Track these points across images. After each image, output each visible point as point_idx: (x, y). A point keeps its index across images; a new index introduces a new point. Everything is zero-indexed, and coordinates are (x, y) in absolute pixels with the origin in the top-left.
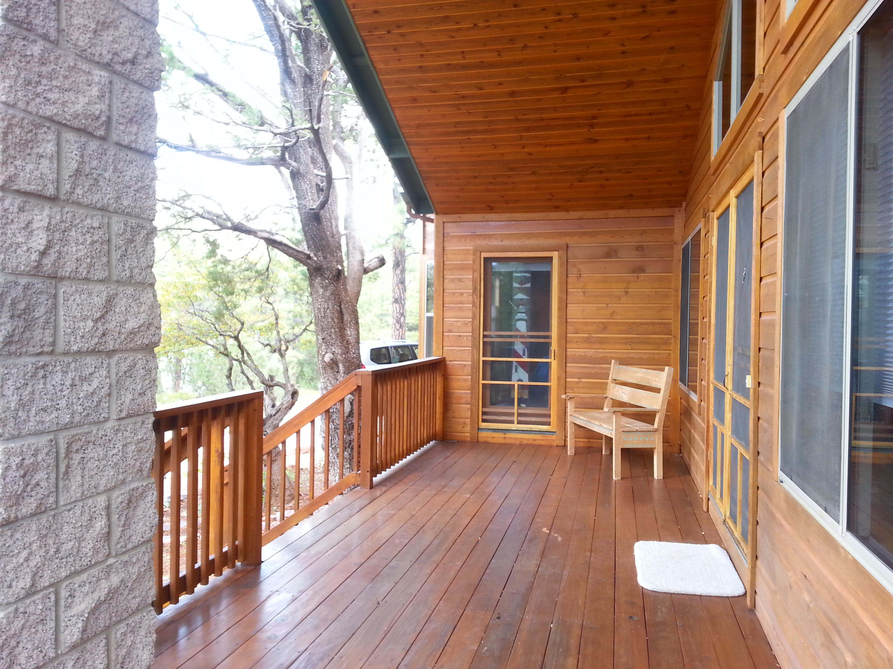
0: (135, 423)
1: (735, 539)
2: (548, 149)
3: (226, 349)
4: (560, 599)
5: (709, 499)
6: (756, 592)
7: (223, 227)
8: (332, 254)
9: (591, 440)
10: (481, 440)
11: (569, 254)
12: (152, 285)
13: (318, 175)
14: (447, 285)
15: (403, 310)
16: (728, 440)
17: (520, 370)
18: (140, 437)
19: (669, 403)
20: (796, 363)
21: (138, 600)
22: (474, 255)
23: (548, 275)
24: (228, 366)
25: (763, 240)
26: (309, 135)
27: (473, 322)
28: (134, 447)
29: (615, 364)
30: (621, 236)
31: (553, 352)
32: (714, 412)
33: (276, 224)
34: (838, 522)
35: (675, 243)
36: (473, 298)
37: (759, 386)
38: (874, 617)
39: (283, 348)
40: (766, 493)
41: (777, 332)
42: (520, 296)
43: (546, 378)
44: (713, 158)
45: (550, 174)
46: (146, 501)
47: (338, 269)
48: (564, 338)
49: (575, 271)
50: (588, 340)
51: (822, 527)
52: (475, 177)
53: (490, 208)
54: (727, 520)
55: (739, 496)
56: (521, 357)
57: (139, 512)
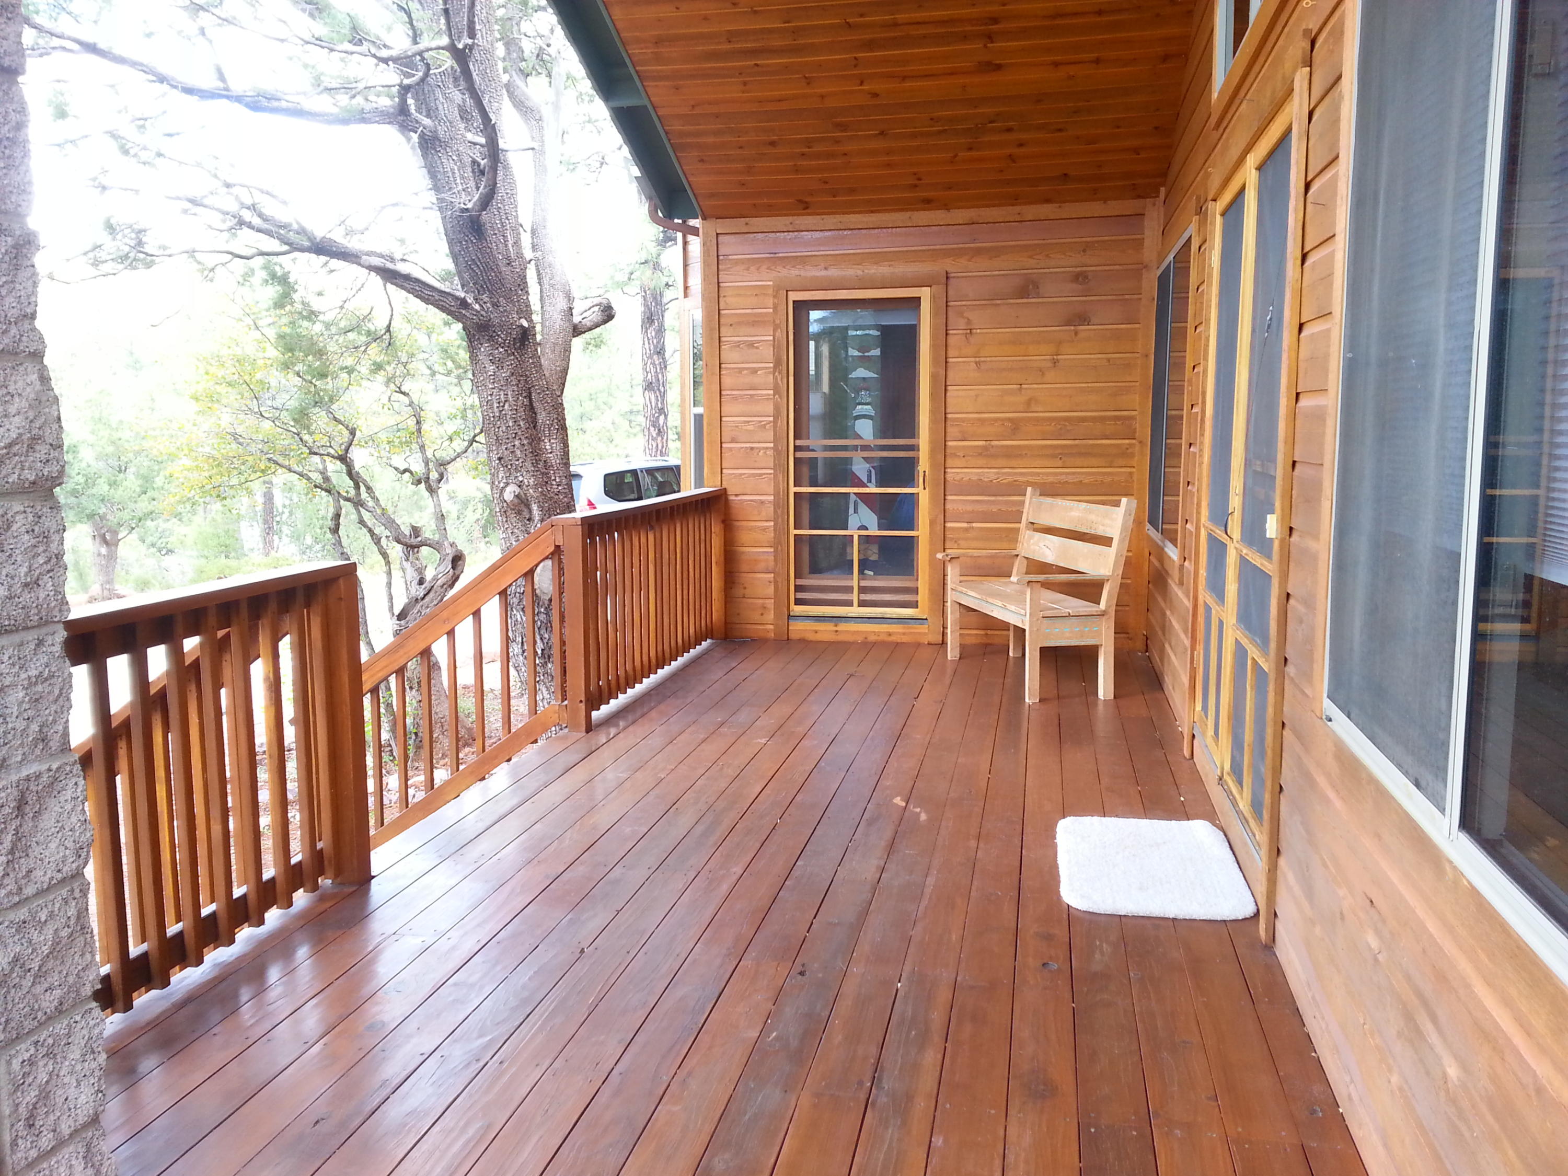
0: (22, 644)
1: (1239, 813)
2: (908, 84)
3: (327, 479)
4: (917, 933)
5: (1194, 736)
6: (1275, 914)
7: (294, 247)
8: (509, 299)
9: (989, 632)
10: (793, 636)
11: (951, 293)
12: (37, 356)
13: (475, 144)
14: (727, 354)
15: (662, 403)
16: (1230, 632)
17: (863, 508)
18: (33, 673)
19: (1128, 563)
20: (1366, 491)
21: (58, 993)
22: (775, 297)
23: (912, 332)
24: (331, 511)
25: (1306, 250)
26: (447, 62)
27: (775, 422)
28: (21, 694)
29: (1033, 495)
30: (1047, 256)
31: (921, 474)
32: (1207, 579)
33: (402, 241)
34: (1442, 811)
35: (1146, 267)
36: (775, 378)
37: (1290, 535)
38: (1507, 1002)
39: (434, 475)
40: (1299, 737)
41: (1329, 431)
42: (861, 373)
43: (910, 524)
44: (1215, 95)
45: (914, 136)
46: (62, 799)
47: (522, 326)
48: (941, 448)
49: (962, 323)
50: (983, 453)
51: (1407, 815)
52: (773, 144)
53: (804, 206)
54: (1226, 777)
55: (1248, 736)
56: (865, 486)
57: (48, 821)
